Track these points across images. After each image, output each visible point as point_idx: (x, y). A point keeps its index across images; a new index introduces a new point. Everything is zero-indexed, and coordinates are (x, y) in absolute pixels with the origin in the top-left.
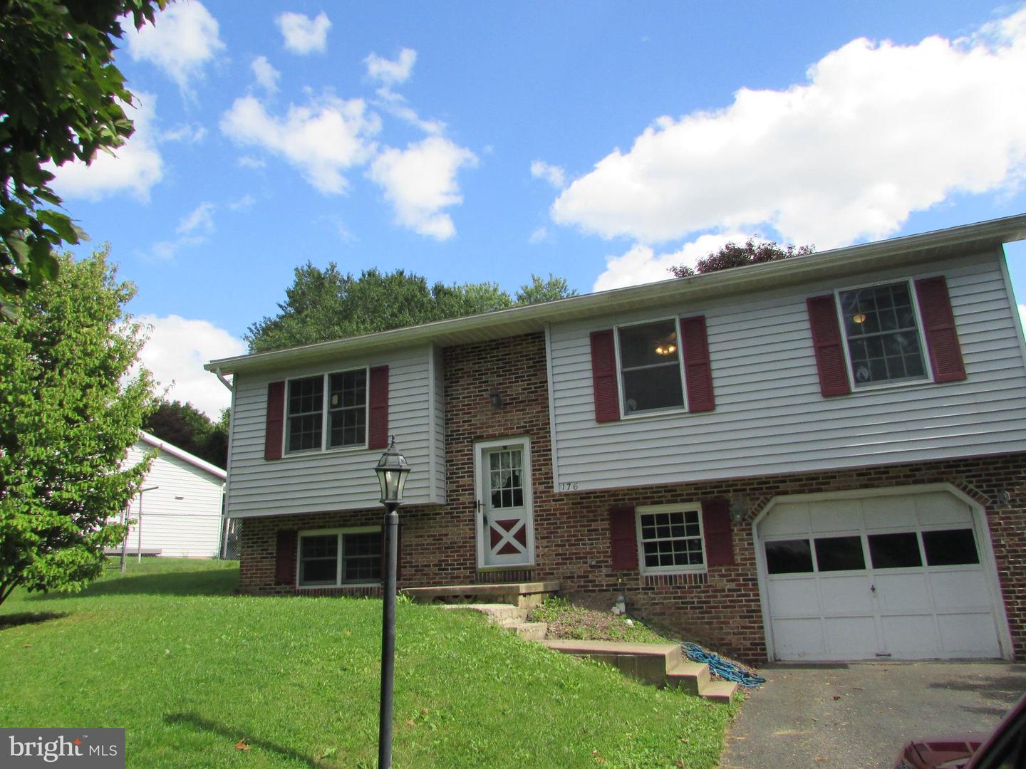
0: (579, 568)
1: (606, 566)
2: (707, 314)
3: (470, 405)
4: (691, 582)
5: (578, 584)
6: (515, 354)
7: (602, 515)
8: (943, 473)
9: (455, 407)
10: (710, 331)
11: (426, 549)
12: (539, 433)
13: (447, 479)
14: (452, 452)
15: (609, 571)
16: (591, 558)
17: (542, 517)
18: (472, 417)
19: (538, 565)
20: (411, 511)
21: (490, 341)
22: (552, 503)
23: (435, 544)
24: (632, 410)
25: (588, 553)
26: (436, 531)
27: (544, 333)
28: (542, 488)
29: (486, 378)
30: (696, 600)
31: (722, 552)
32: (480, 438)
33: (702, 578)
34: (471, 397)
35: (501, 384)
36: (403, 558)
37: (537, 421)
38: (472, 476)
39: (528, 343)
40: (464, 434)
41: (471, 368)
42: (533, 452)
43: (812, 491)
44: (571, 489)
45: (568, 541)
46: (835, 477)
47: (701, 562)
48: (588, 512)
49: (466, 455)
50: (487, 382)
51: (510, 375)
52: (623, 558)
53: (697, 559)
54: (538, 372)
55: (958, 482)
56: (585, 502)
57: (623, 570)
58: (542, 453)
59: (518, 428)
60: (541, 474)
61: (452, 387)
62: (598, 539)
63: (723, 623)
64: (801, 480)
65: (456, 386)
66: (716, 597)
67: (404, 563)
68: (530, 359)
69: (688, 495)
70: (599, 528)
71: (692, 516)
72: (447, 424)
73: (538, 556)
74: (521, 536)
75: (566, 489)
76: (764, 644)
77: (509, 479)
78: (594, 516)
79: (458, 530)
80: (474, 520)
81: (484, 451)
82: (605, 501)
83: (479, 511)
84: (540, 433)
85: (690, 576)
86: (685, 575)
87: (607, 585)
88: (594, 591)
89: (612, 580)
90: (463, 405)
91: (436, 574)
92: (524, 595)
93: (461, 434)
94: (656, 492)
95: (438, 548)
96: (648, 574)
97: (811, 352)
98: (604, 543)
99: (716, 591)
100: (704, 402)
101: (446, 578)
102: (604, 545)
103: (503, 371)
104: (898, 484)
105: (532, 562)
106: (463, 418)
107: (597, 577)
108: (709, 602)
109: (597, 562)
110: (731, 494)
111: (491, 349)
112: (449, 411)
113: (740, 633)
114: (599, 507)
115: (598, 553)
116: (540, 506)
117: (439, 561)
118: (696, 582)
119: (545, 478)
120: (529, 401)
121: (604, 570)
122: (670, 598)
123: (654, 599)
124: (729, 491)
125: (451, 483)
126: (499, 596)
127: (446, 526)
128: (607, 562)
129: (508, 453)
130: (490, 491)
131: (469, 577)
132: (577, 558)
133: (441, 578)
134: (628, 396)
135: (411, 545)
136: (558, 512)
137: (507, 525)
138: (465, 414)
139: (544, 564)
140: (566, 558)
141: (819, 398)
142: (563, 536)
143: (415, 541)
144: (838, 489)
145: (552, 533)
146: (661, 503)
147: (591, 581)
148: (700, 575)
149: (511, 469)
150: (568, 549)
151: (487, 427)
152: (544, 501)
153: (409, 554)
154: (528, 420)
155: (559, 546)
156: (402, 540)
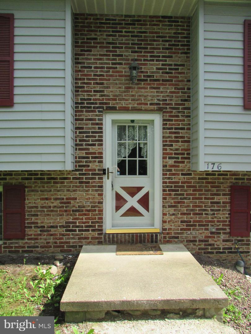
0: (201, 234)
1: (224, 233)
3: (103, 75)
5: (199, 247)
6: (150, 33)
7: (224, 190)
9: (86, 75)
11: (52, 211)
12: (171, 112)
13: (76, 145)
14: (82, 120)
15: (226, 237)
16: (212, 226)
18: (104, 87)
19: (165, 230)
20: (37, 174)
22: (180, 176)
23: (63, 207)
25: (211, 222)
26: (64, 195)
28: (171, 162)
29: (121, 52)
32: (112, 109)
34: (103, 68)
36: (28, 219)
37: (171, 100)
38: (102, 145)
39: (166, 25)
40: (96, 104)
41: (105, 39)
42: (164, 129)
44: (216, 169)
45: (192, 210)
48: (212, 187)
49: (96, 124)
50: (122, 56)
51: (145, 52)
52: (239, 228)
54: (173, 55)
57: (238, 236)
58: (174, 131)
59: (151, 104)
60: (171, 150)
61: (84, 55)
62: (219, 210)
65: (88, 55)
67: (28, 223)
70: (221, 201)
72: (77, 91)
73: (164, 222)
74: (145, 201)
75: (210, 168)
77: (135, 150)
78: (217, 191)
79: (88, 194)
80: (102, 187)
81: (114, 122)
82: (228, 179)
83: (108, 179)
87: (224, 249)
88: (212, 253)
89: (228, 244)
90: (95, 75)
91: (63, 235)
93: (92, 103)
95: (66, 211)
98: (224, 214)
101: (73, 238)
102: (224, 215)
103: (138, 48)
106: (94, 87)
107: (216, 241)
109: (217, 229)
111: (126, 24)
112: (80, 79)
114: (222, 183)
115: (218, 221)
116: (169, 178)
117: (66, 223)
119: (175, 154)
120: (163, 81)
121: (222, 237)
125: (80, 149)
127: (74, 191)
128: (225, 229)
129: (133, 127)
130: (117, 159)
131: (97, 238)
132: (199, 225)
133: (68, 239)
135: (37, 207)
136: (185, 185)
137: (132, 191)
138: (97, 84)
139: (170, 229)
140: (189, 225)
142: (189, 206)
143: (40, 203)
145: (179, 203)
147: (210, 245)
149: (137, 142)
150: (192, 218)
151: (120, 100)
152: (174, 174)
153: (34, 215)
154: (161, 98)
155: (184, 214)
156: (27, 201)
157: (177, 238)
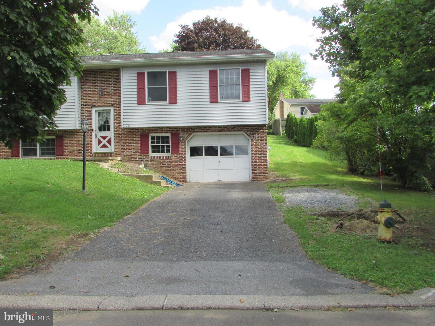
0: (129, 153)
1: (138, 153)
2: (177, 71)
3: (91, 93)
4: (165, 158)
5: (129, 158)
6: (109, 76)
7: (138, 136)
8: (242, 129)
9: (85, 93)
10: (177, 77)
11: (73, 145)
14: (84, 110)
15: (139, 154)
16: (134, 150)
17: (117, 136)
18: (91, 98)
19: (115, 152)
21: (99, 70)
22: (121, 131)
23: (77, 143)
24: (150, 101)
25: (133, 148)
26: (77, 139)
27: (120, 69)
28: (117, 125)
29: (97, 84)
30: (166, 164)
31: (176, 149)
32: (94, 106)
33: (169, 157)
34: (91, 90)
35: (103, 87)
36: (64, 148)
37: (116, 101)
38: (91, 120)
39: (114, 72)
40: (89, 104)
41: (92, 79)
42: (114, 113)
43: (204, 132)
44: (128, 127)
45: (126, 144)
46: (212, 128)
47: (169, 152)
48: (133, 134)
49: (89, 112)
51: (106, 83)
52: (144, 150)
53: (168, 151)
54: (117, 84)
55: (245, 131)
56: (132, 132)
57: (144, 154)
58: (118, 113)
59: (109, 103)
61: (84, 86)
62: (136, 144)
63: (174, 171)
64: (202, 128)
66: (173, 163)
67: (65, 150)
68: (114, 78)
69: (167, 130)
70: (137, 140)
71: (167, 138)
72: (81, 100)
73: (115, 149)
74: (109, 142)
75: (126, 127)
76: (186, 177)
77: (105, 122)
78: (135, 136)
80: (92, 136)
81: (96, 111)
82: (139, 131)
83: (94, 132)
84: (117, 106)
85: (165, 156)
86: (164, 156)
87: (138, 159)
88: (134, 160)
90: (88, 93)
91: (77, 154)
92: (111, 160)
93: (87, 104)
94: (156, 129)
95: (78, 145)
96: (152, 156)
97: (208, 88)
99: (173, 161)
100: (174, 101)
101: (81, 155)
102: (138, 145)
103: (104, 82)
104: (229, 131)
105: (113, 151)
106: (88, 98)
107: (135, 156)
108: (171, 164)
109: (136, 151)
110: (180, 131)
111: (99, 73)
112: (83, 95)
113: (179, 174)
114: (137, 133)
115: (136, 148)
116: (116, 132)
117: (78, 149)
118: (167, 158)
119: (118, 122)
120: (113, 94)
121: (138, 154)
122: (158, 163)
123: (153, 163)
124: (179, 130)
126: (102, 160)
127: (81, 137)
128: (139, 151)
129: (105, 112)
130: (98, 126)
131: (90, 155)
132: (128, 150)
133: (79, 155)
134: (149, 96)
135: (68, 144)
136: (122, 134)
137: (104, 138)
138: (89, 96)
139: (117, 151)
140: (125, 150)
141: (209, 103)
142: (124, 142)
143: (69, 142)
144: (212, 131)
145: (120, 141)
146: (158, 133)
147: (133, 157)
148: (169, 156)
149: (106, 118)
150: (125, 147)
151: (97, 102)
152: (118, 130)
153: (67, 147)
154: (113, 101)
155: (122, 145)
156: (64, 142)
157: (120, 155)
